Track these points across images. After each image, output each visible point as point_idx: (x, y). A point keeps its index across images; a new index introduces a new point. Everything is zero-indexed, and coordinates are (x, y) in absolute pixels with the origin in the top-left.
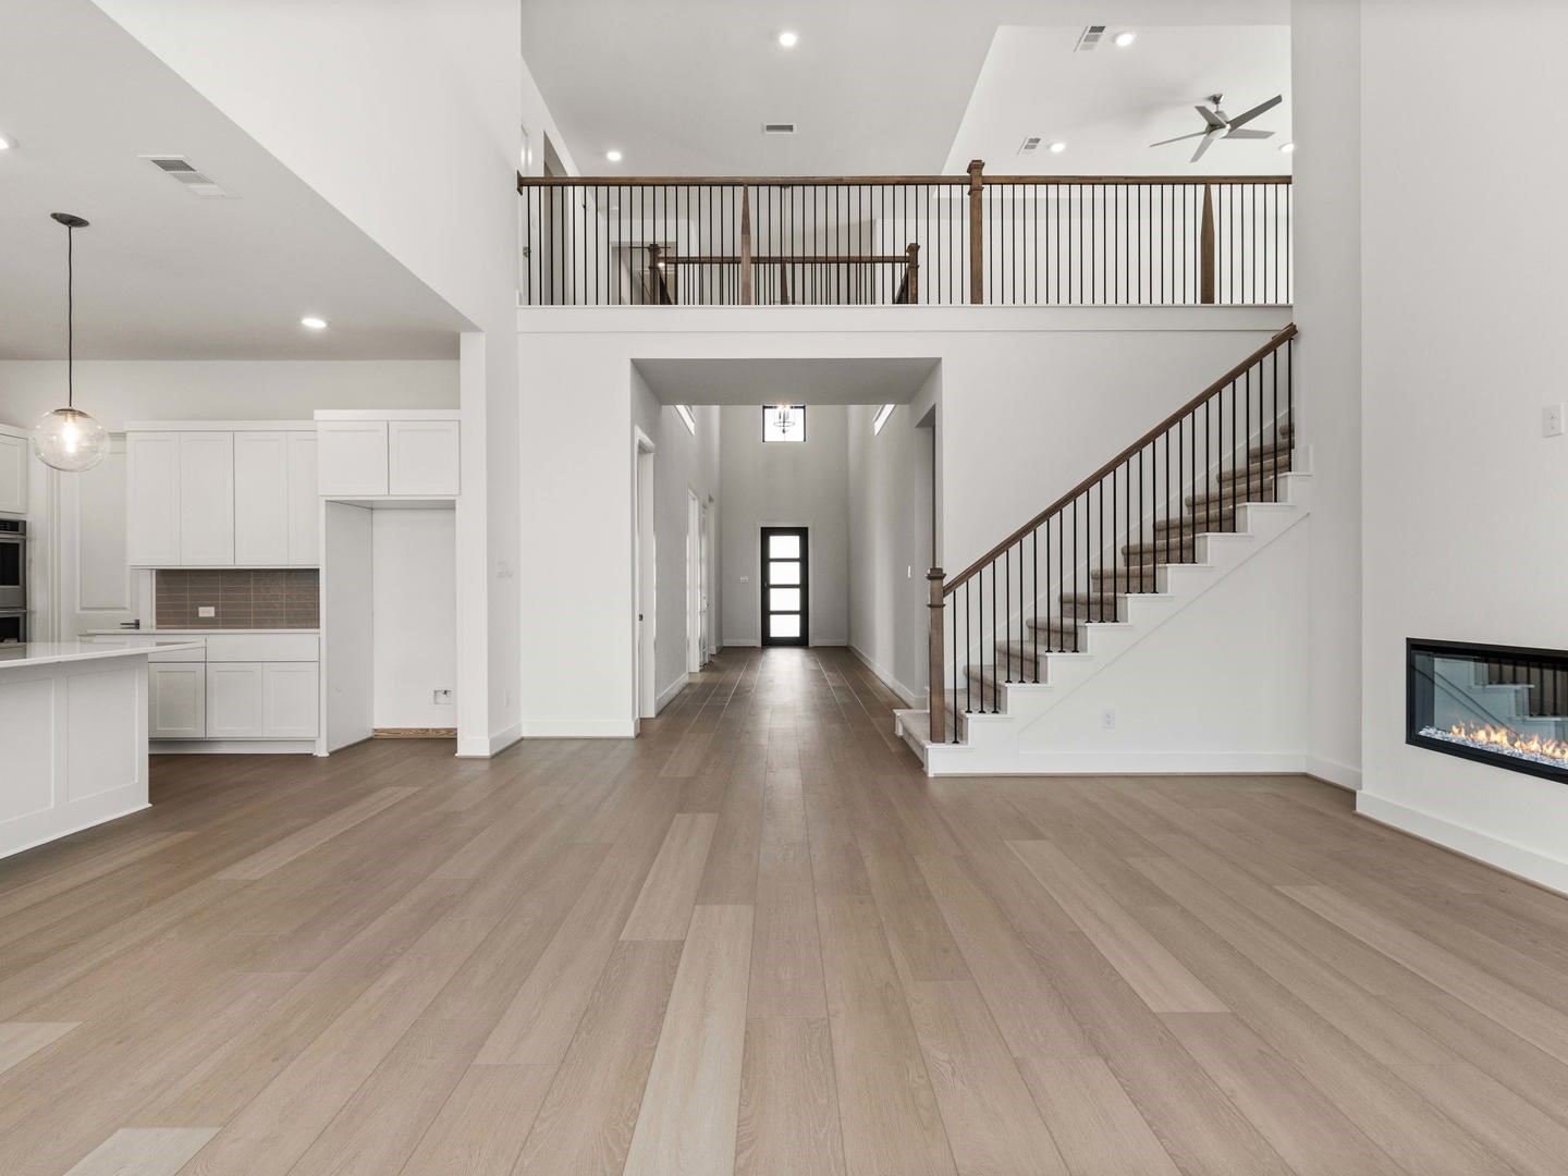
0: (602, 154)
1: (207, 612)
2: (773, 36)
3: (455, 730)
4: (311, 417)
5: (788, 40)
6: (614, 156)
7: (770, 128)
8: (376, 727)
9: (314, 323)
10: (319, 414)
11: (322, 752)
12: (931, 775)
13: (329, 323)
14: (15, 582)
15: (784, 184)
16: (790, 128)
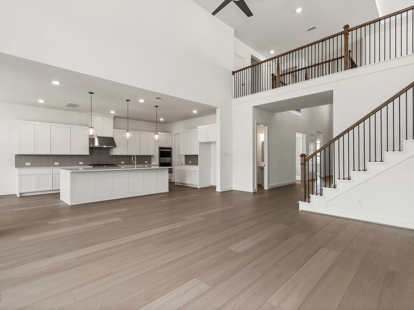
0: (269, 53)
1: (190, 162)
2: (295, 11)
3: (216, 186)
4: (197, 128)
5: (299, 10)
6: (272, 52)
7: (309, 30)
8: (211, 185)
9: (195, 112)
10: (198, 127)
11: (199, 188)
12: (300, 210)
13: (197, 111)
14: (171, 157)
15: (323, 41)
16: (315, 28)
